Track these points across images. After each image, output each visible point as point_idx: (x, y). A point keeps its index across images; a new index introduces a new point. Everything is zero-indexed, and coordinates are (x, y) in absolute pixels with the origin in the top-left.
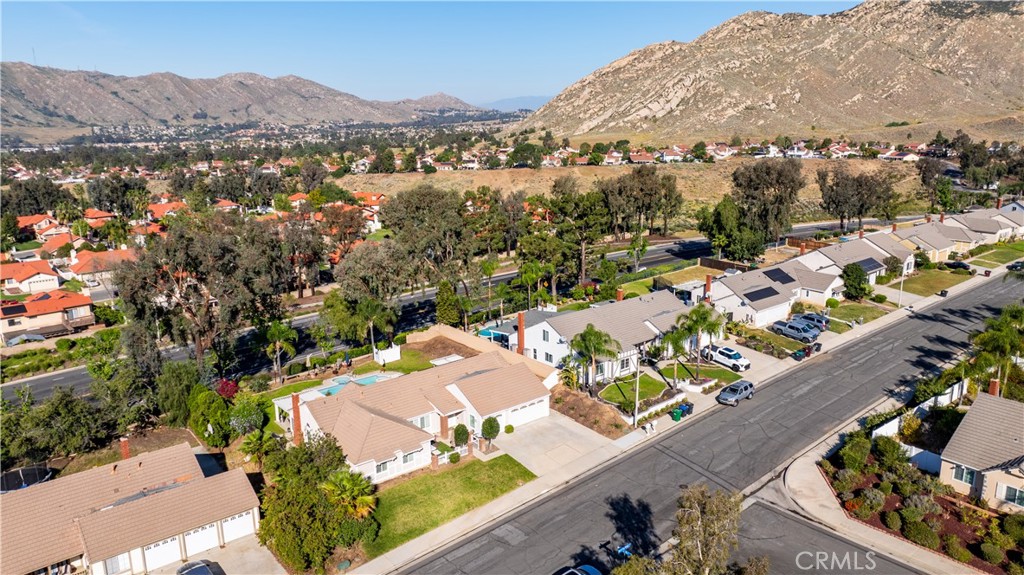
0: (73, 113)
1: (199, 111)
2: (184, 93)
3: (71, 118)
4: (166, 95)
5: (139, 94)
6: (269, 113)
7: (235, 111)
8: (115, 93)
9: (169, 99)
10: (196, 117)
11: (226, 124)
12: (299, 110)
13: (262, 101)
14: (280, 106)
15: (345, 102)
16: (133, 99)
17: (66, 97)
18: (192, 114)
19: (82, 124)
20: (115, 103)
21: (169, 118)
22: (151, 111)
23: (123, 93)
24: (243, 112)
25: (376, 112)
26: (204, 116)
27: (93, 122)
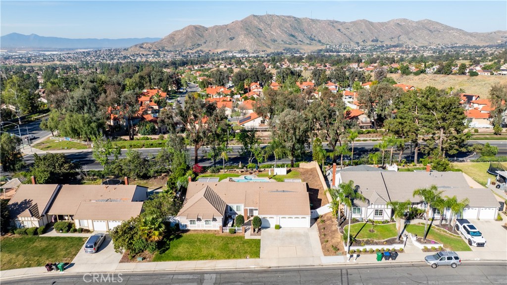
0: (321, 39)
1: (375, 38)
2: (369, 29)
3: (320, 41)
4: (361, 30)
5: (349, 30)
6: (410, 39)
7: (392, 38)
8: (339, 30)
9: (362, 32)
10: (372, 41)
11: (386, 45)
12: (426, 38)
13: (407, 33)
14: (417, 36)
15: (455, 33)
16: (346, 33)
17: (319, 32)
18: (371, 40)
19: (323, 44)
20: (338, 34)
21: (360, 41)
22: (353, 38)
23: (342, 30)
24: (396, 39)
25: (473, 39)
26: (377, 41)
27: (328, 43)
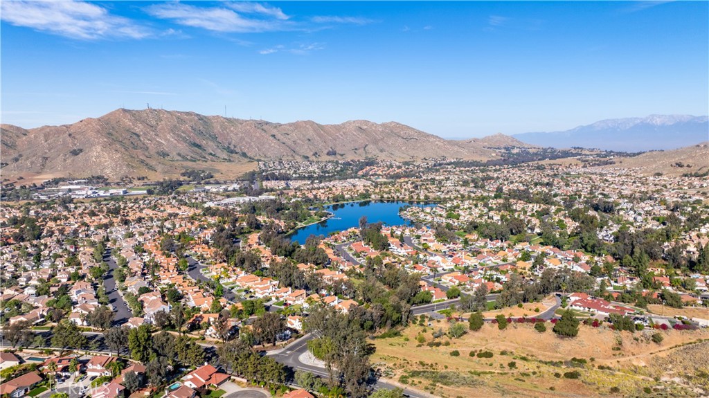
0: (246, 151)
1: (331, 149)
2: (319, 135)
3: (244, 155)
4: (308, 137)
5: (289, 137)
6: (381, 151)
7: (356, 149)
8: (274, 136)
9: (309, 140)
10: (328, 154)
11: (352, 161)
12: (403, 148)
13: (375, 142)
14: (389, 146)
15: (437, 142)
16: (285, 140)
17: (242, 139)
18: (326, 152)
19: (251, 160)
20: (273, 143)
21: (310, 154)
22: (297, 149)
23: (279, 136)
24: (361, 151)
25: (464, 152)
26: (334, 153)
27: (259, 158)
